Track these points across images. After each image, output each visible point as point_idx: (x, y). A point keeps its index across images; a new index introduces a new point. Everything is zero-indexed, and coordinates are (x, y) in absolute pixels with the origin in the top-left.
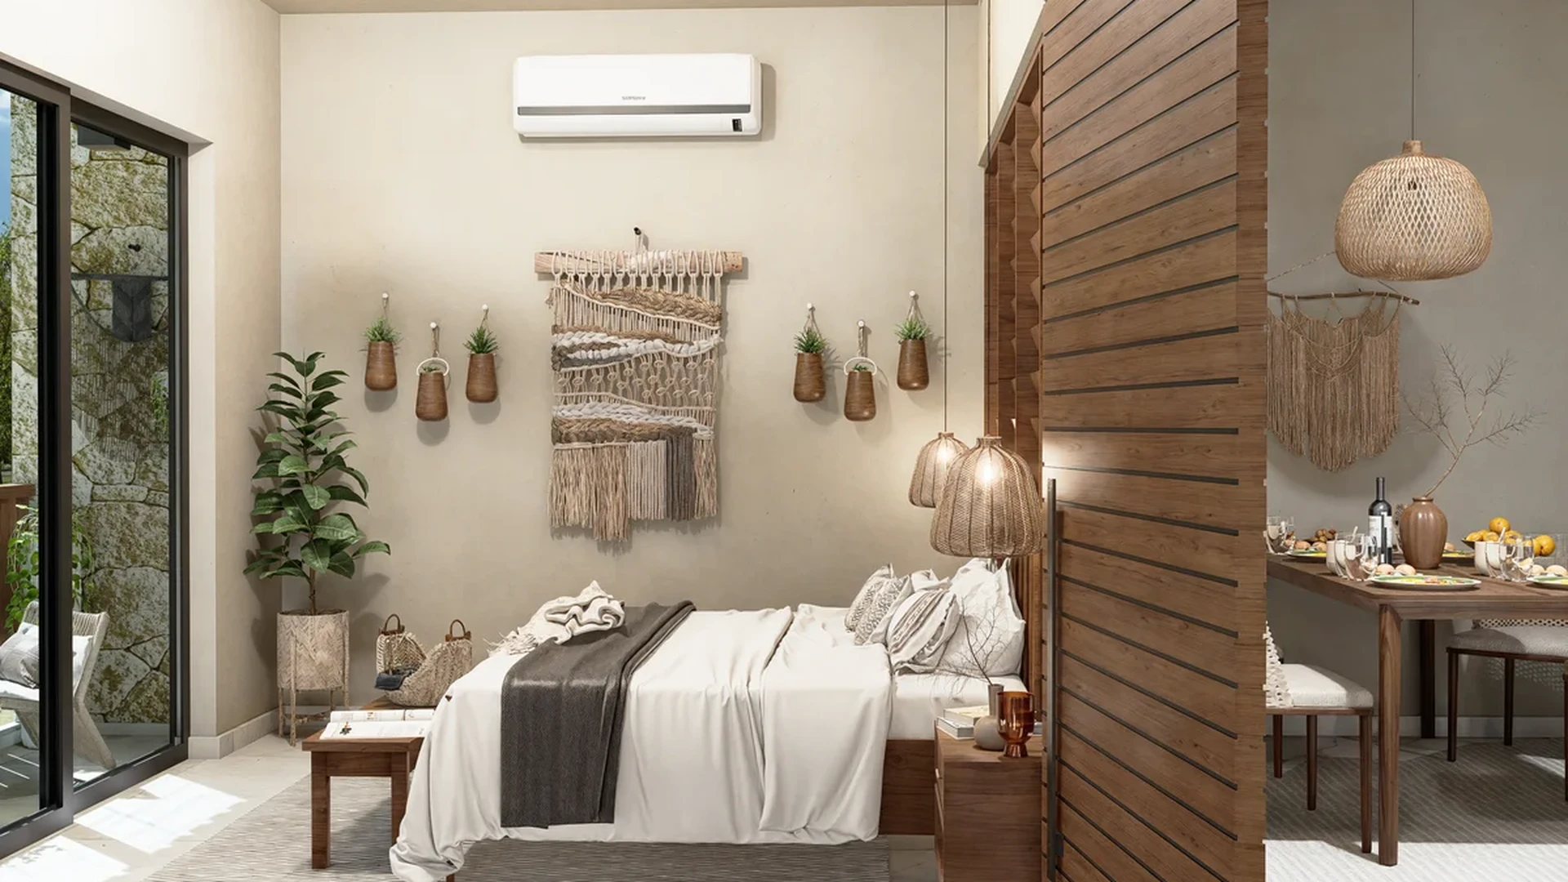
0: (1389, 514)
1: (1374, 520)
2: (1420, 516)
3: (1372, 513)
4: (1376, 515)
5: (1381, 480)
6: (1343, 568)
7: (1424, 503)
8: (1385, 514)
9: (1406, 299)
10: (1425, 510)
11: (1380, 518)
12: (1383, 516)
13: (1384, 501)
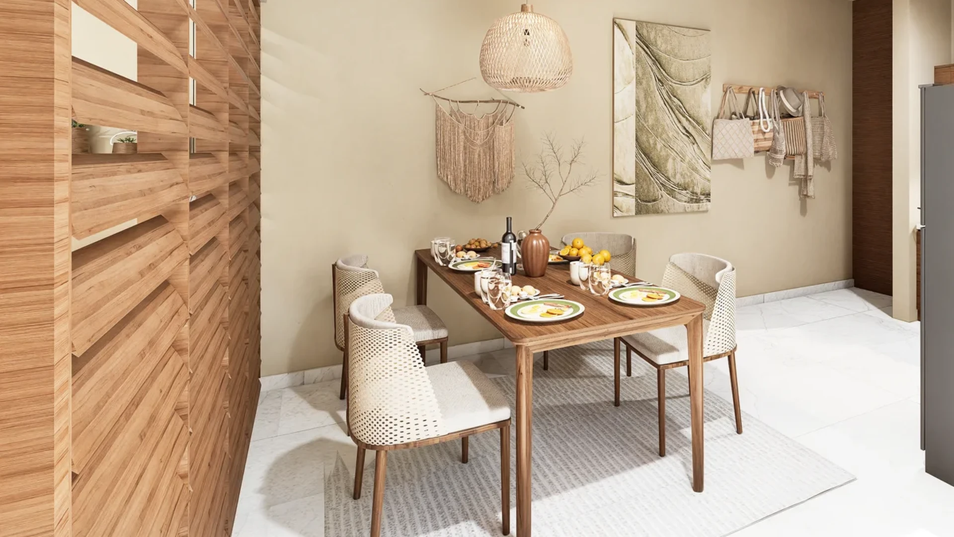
0: (515, 241)
1: (505, 246)
2: (535, 242)
3: (504, 241)
4: (507, 242)
5: (509, 219)
6: (485, 293)
7: (536, 234)
8: (512, 241)
9: (518, 106)
10: (537, 239)
11: (509, 244)
12: (511, 243)
13: (511, 233)
